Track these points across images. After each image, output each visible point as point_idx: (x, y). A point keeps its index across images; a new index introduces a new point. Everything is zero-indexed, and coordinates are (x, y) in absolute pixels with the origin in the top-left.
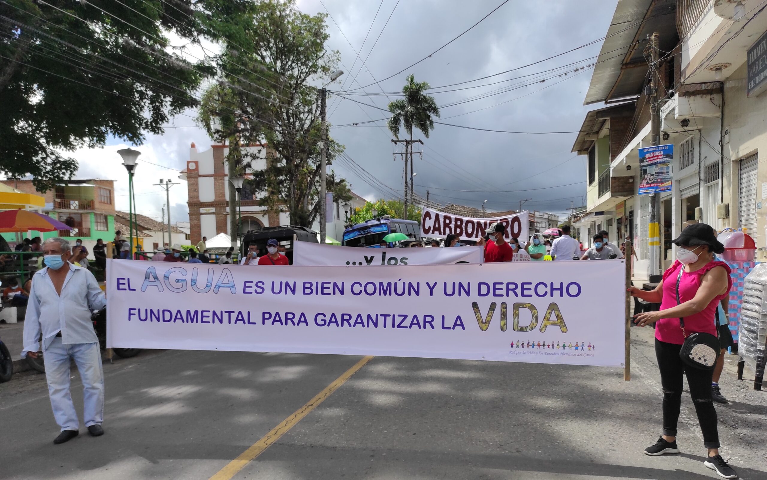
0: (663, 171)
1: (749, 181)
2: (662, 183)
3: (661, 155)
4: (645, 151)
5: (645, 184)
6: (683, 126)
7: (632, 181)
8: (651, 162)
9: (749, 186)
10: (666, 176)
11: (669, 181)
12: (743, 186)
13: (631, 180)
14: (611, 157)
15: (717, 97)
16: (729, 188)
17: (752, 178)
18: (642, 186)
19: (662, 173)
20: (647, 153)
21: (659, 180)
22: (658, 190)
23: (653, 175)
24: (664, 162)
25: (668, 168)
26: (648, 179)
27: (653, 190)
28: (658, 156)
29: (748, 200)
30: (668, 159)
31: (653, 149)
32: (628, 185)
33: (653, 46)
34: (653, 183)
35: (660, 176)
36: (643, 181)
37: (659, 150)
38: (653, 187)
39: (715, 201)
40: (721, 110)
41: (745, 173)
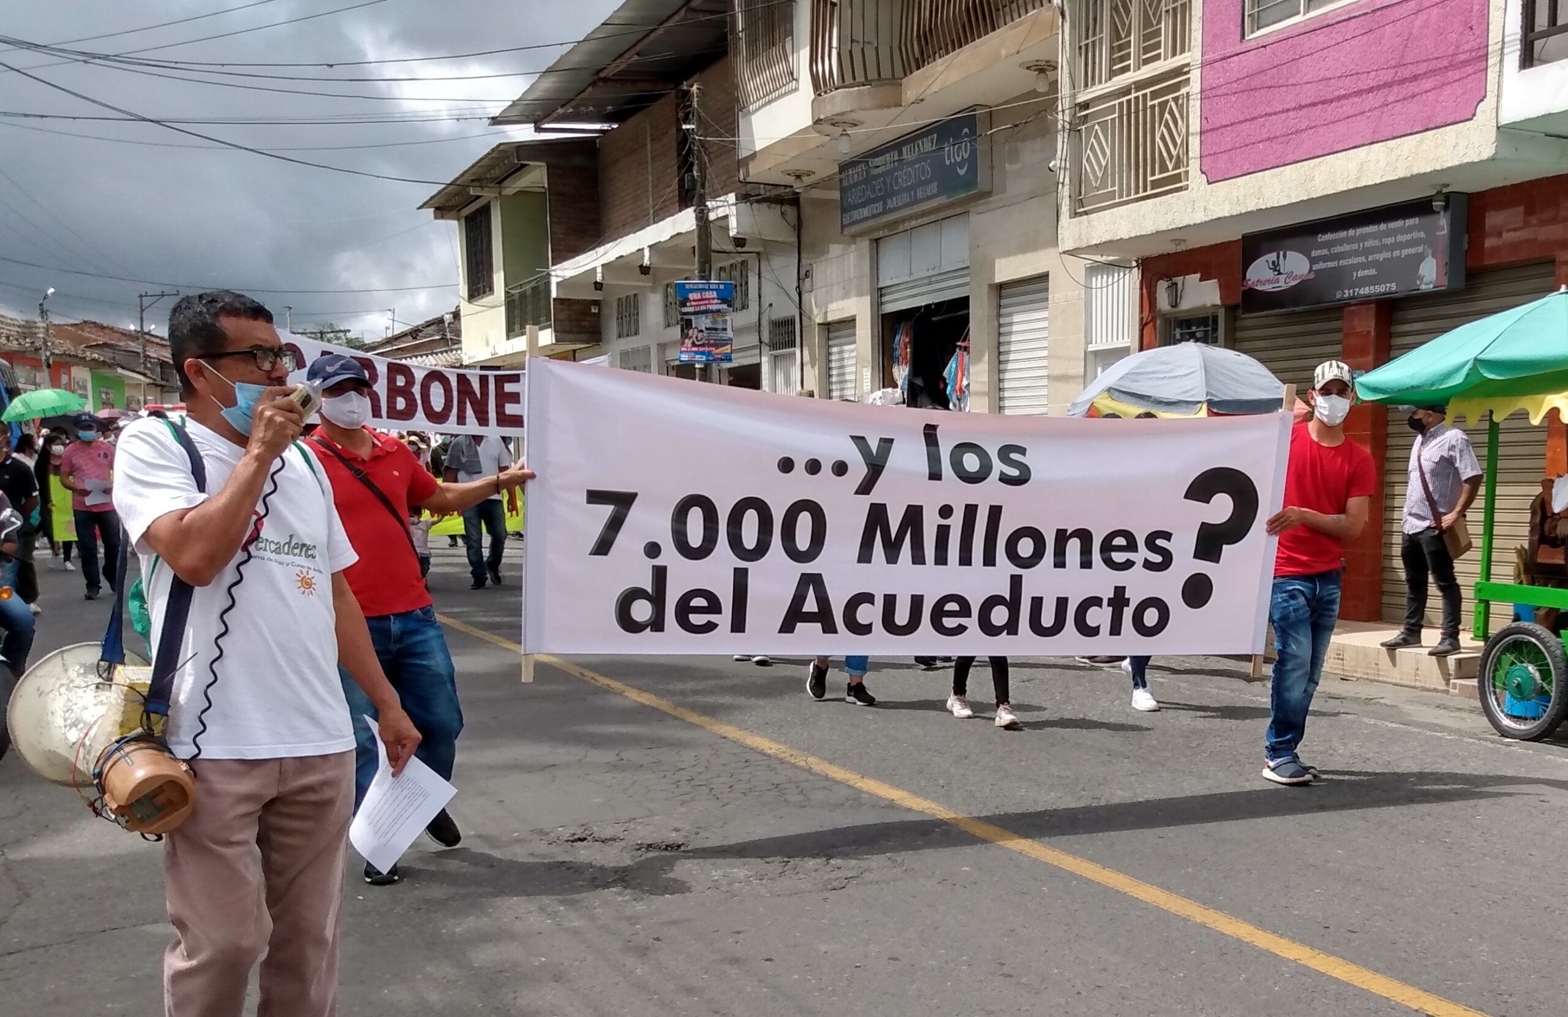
0: (717, 326)
1: (842, 359)
2: (717, 346)
3: (713, 299)
4: (687, 287)
5: (690, 345)
6: (737, 246)
7: (597, 311)
8: (698, 309)
9: (842, 367)
10: (722, 335)
11: (727, 344)
12: (833, 365)
13: (594, 310)
14: (552, 252)
15: (790, 210)
16: (813, 367)
17: (846, 355)
18: (685, 349)
19: (716, 329)
20: (692, 291)
21: (712, 342)
22: (710, 358)
23: (701, 331)
24: (718, 311)
25: (725, 322)
26: (694, 337)
27: (704, 358)
28: (709, 299)
29: (842, 389)
30: (725, 306)
31: (701, 287)
32: (589, 318)
33: (696, 106)
34: (703, 345)
35: (714, 335)
36: (687, 341)
37: (710, 289)
38: (703, 353)
39: (788, 382)
40: (796, 234)
41: (835, 346)
